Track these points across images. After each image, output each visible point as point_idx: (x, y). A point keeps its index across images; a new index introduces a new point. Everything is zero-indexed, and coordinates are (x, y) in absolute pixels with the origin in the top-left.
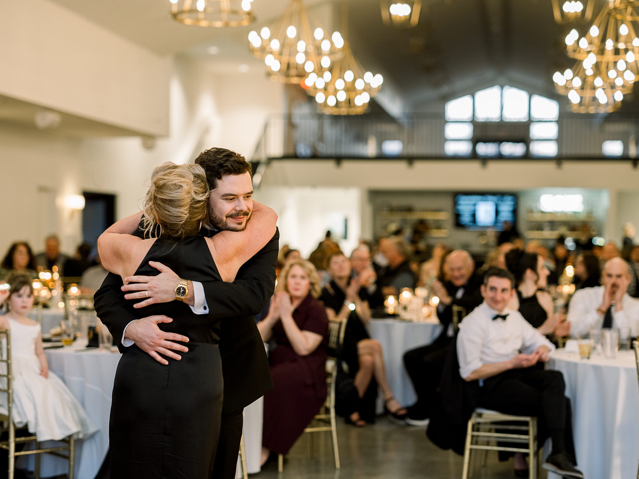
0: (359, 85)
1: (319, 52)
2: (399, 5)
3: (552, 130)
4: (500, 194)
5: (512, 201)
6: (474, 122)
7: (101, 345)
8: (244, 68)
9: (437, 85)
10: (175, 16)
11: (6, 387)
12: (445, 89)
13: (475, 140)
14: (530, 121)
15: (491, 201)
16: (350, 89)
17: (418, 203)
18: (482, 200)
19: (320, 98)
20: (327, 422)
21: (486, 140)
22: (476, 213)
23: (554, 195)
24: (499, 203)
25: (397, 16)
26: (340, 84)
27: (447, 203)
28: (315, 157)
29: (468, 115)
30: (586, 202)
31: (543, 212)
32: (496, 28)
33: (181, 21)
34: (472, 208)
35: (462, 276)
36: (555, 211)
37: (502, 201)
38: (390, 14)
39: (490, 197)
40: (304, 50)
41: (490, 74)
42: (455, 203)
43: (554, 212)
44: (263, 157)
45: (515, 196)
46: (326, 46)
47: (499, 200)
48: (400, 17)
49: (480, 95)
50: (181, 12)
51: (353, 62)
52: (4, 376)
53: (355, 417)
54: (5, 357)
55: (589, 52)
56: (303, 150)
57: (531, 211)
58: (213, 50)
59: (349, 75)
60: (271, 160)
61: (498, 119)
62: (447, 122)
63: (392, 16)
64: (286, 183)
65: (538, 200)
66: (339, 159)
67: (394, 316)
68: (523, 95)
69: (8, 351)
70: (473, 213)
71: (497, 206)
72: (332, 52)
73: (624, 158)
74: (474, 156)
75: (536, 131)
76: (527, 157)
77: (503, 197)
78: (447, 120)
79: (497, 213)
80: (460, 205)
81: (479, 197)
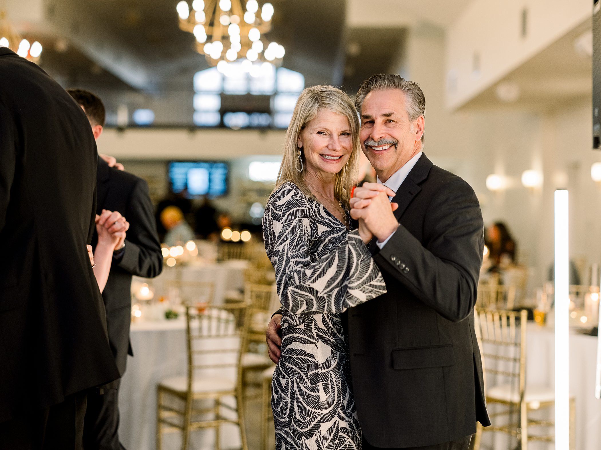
5: (223, 169)
6: (222, 95)
13: (223, 111)
15: (204, 168)
18: (193, 167)
22: (188, 182)
31: (252, 181)
37: (214, 169)
39: (203, 164)
42: (168, 171)
45: (226, 164)
47: (211, 168)
62: (196, 93)
70: (185, 181)
71: (210, 174)
77: (215, 166)
78: (195, 91)
79: (210, 180)
80: (172, 172)
81: (191, 164)
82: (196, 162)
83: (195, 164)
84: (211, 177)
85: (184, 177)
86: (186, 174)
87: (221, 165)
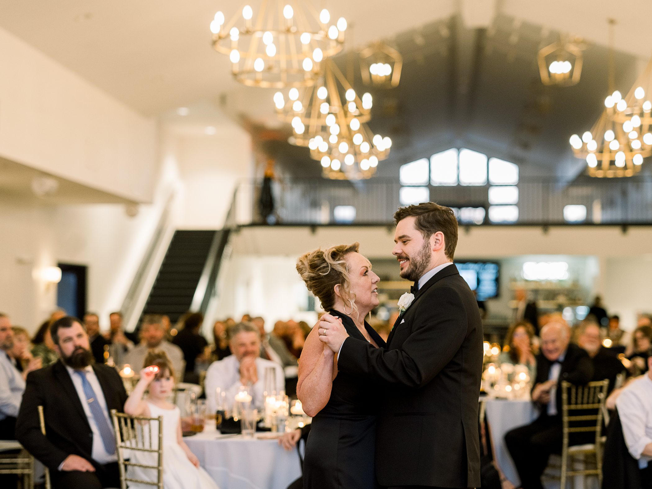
2: (380, 65)
3: (513, 195)
4: (482, 262)
5: (494, 269)
6: (430, 186)
7: (244, 432)
8: (210, 130)
10: (235, 75)
11: (155, 480)
14: (488, 185)
15: (473, 269)
18: (463, 268)
23: (538, 263)
24: (481, 271)
25: (377, 75)
29: (424, 180)
30: (571, 269)
31: (526, 281)
32: (463, 88)
33: (241, 82)
35: (557, 350)
36: (539, 279)
37: (484, 269)
38: (370, 74)
39: (471, 266)
41: (447, 136)
43: (538, 281)
44: (232, 224)
45: (497, 263)
47: (480, 269)
48: (380, 77)
49: (436, 158)
50: (242, 73)
52: (153, 468)
54: (155, 447)
55: (631, 115)
57: (514, 280)
58: (183, 111)
60: (240, 227)
61: (454, 183)
62: (403, 186)
63: (373, 77)
64: (257, 252)
65: (521, 268)
68: (482, 158)
69: (160, 439)
71: (478, 274)
73: (587, 223)
75: (494, 196)
76: (487, 223)
77: (485, 266)
78: (402, 184)
79: (478, 282)
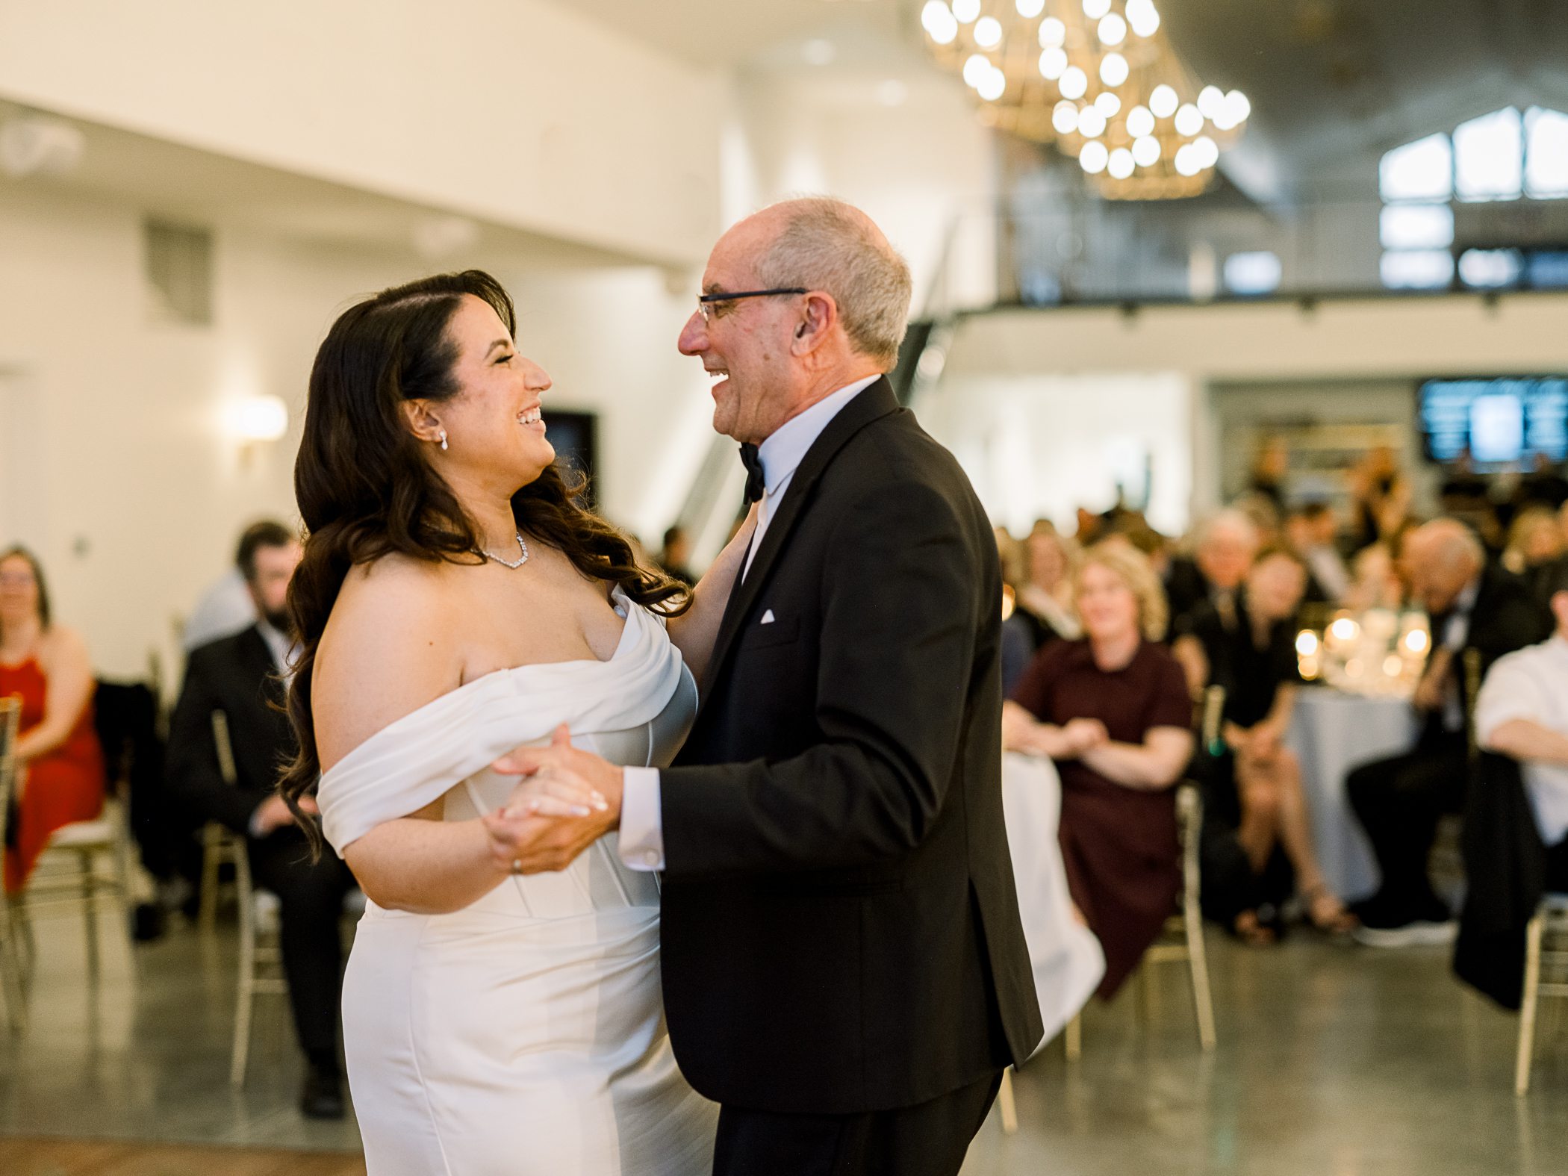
0: (1188, 121)
1: (1096, 47)
4: (1532, 380)
6: (1456, 205)
8: (891, 92)
9: (1361, 113)
12: (1382, 123)
13: (1459, 249)
15: (1512, 394)
16: (1166, 132)
17: (1324, 406)
18: (1485, 393)
19: (1092, 159)
20: (1181, 938)
21: (1487, 245)
22: (1471, 430)
24: (1533, 399)
26: (1140, 122)
27: (1400, 404)
28: (1068, 301)
29: (1438, 185)
34: (1461, 417)
37: (1539, 394)
39: (1509, 385)
40: (1060, 41)
41: (1492, 80)
42: (1419, 406)
46: (1111, 32)
47: (1530, 393)
49: (1468, 133)
51: (1173, 65)
53: (1246, 922)
56: (1042, 287)
58: (818, 51)
59: (1164, 98)
60: (963, 316)
61: (1514, 193)
62: (1386, 203)
64: (1001, 367)
66: (1130, 305)
67: (1317, 682)
70: (1465, 430)
71: (1526, 409)
72: (1130, 45)
74: (1458, 287)
77: (1540, 387)
78: (1385, 200)
79: (1526, 425)
80: (1432, 407)
81: (1480, 386)
82: (1490, 379)
83: (1491, 386)
84: (1527, 417)
85: (1460, 417)
86: (1467, 409)
87: (1558, 385)
